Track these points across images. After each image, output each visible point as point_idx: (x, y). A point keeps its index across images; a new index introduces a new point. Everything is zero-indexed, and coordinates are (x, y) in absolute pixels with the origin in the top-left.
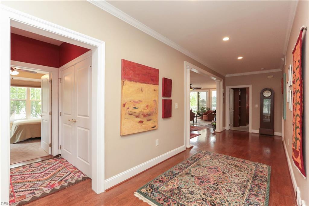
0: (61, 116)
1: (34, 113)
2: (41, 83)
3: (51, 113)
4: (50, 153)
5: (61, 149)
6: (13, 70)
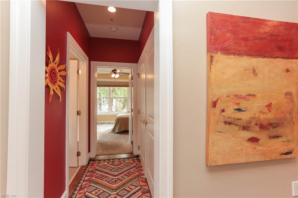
5: (139, 149)
6: (115, 73)
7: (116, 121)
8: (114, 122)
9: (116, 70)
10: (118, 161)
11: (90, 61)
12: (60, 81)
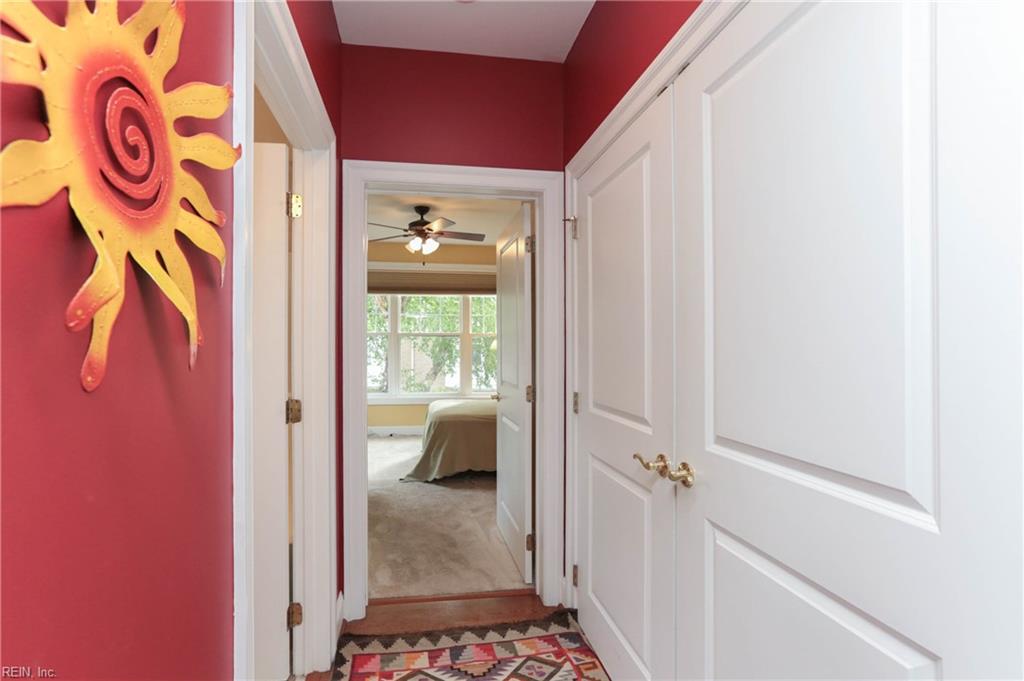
0: (576, 411)
1: (482, 374)
2: (494, 276)
3: (534, 391)
4: (529, 580)
5: (575, 584)
6: (424, 235)
7: (432, 432)
8: (423, 429)
9: (427, 223)
10: (478, 645)
11: (340, 156)
12: (187, 204)
